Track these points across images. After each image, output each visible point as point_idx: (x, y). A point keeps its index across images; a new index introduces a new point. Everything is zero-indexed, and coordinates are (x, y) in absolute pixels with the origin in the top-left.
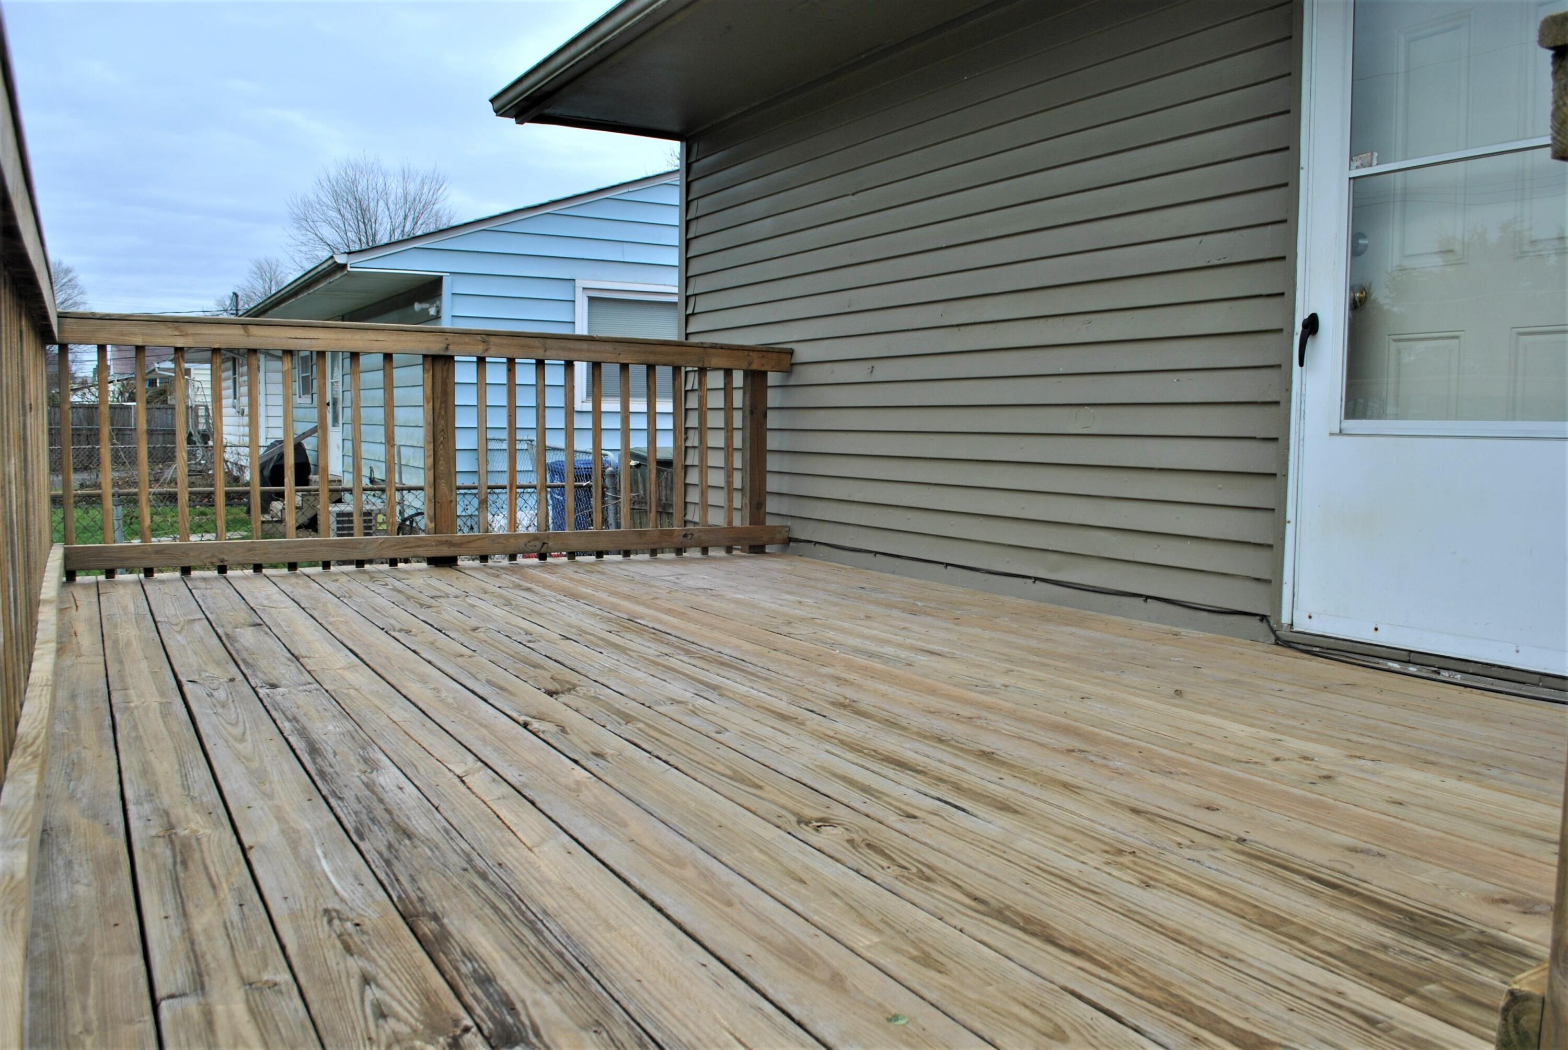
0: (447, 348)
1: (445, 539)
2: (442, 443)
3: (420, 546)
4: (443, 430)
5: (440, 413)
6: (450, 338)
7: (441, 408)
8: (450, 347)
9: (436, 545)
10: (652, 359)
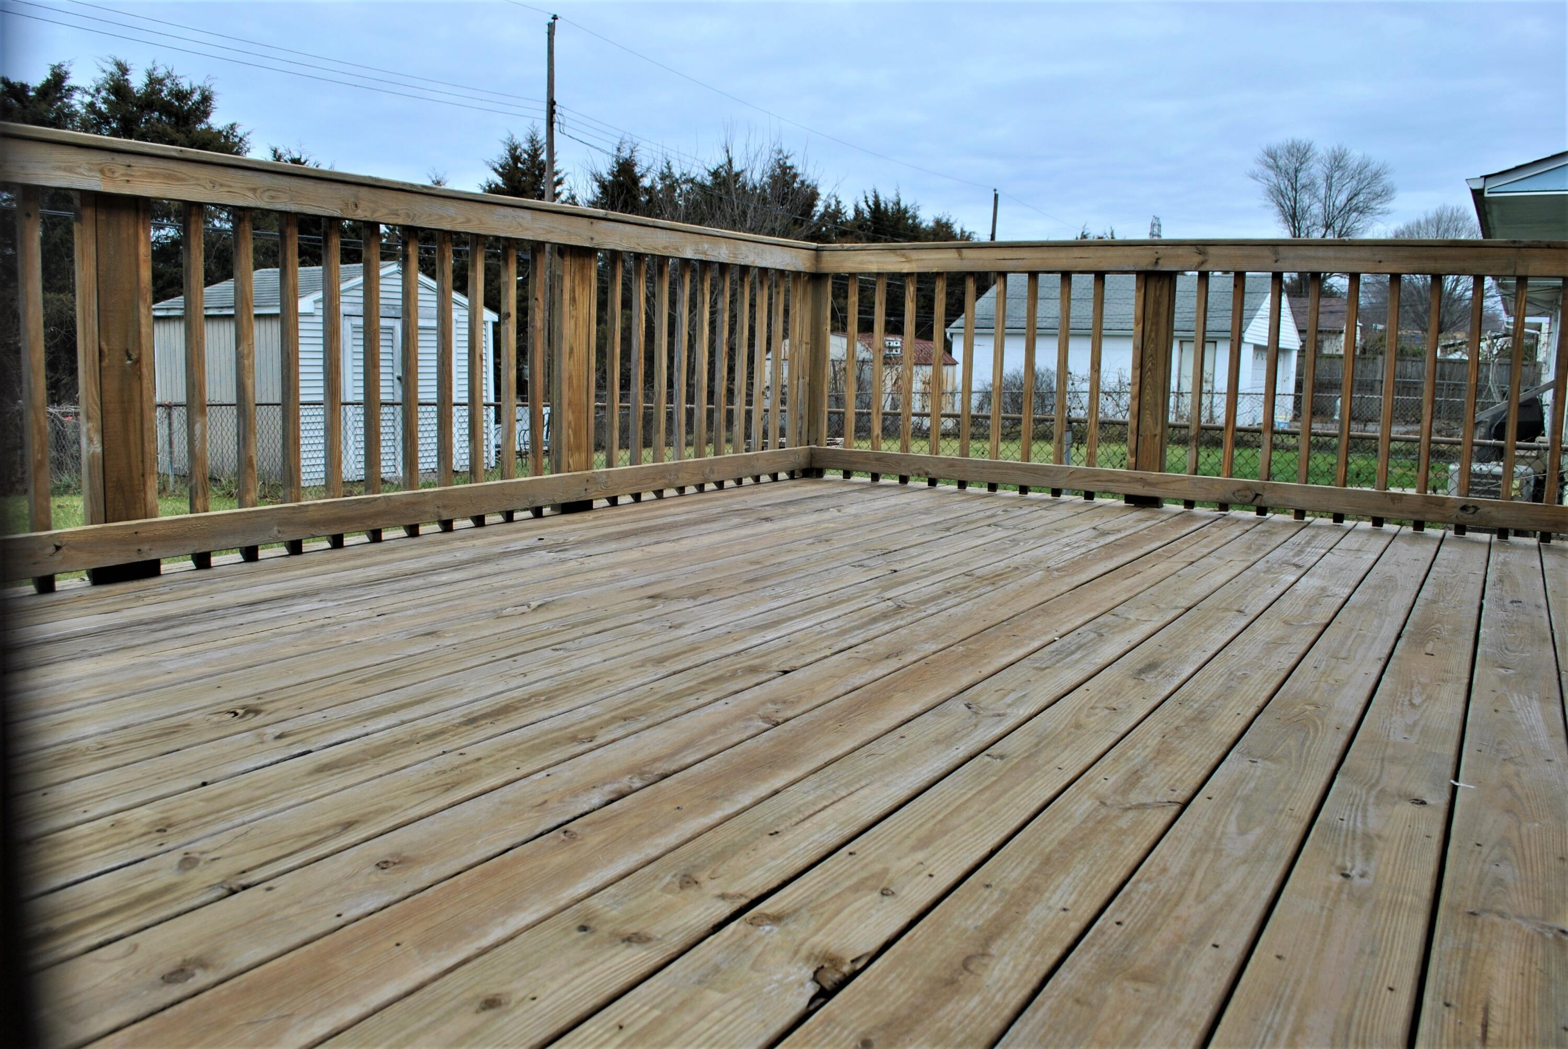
0: (1157, 263)
1: (1139, 476)
2: (1150, 369)
3: (1111, 481)
4: (1151, 355)
5: (1150, 337)
6: (1160, 252)
7: (1151, 331)
8: (1160, 262)
9: (1129, 482)
10: (1437, 266)
